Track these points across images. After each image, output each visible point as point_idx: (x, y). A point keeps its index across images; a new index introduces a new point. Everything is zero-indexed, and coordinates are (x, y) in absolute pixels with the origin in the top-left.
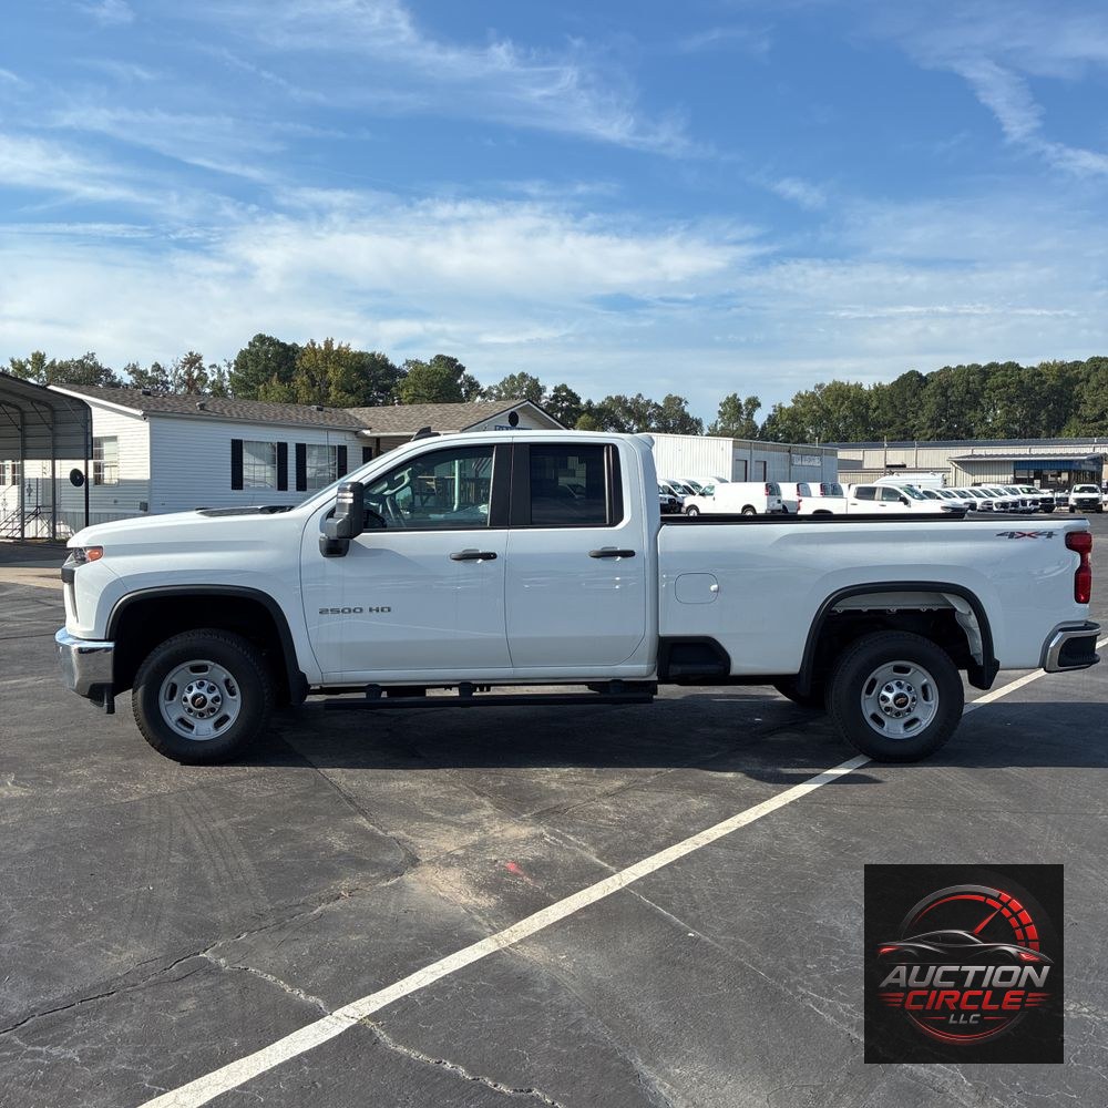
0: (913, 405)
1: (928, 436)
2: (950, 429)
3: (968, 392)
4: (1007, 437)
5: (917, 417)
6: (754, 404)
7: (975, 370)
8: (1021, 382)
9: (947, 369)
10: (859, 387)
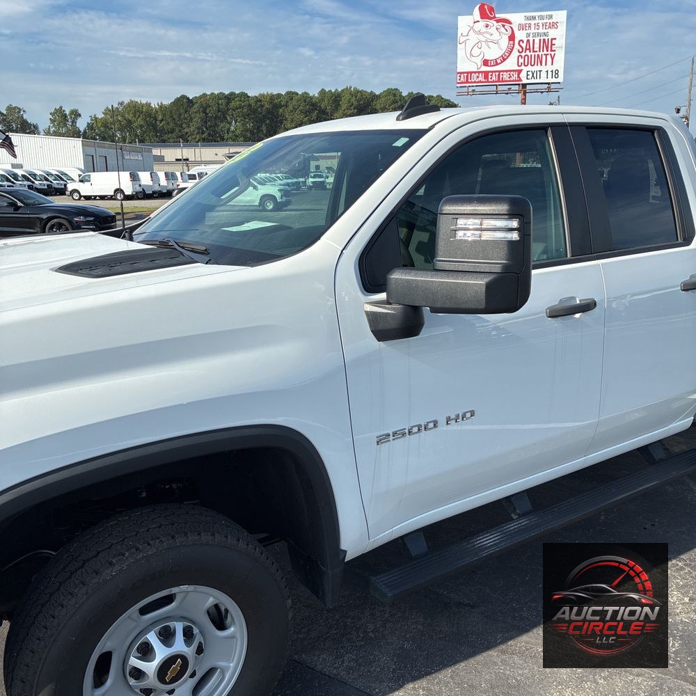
0: (186, 119)
1: (197, 140)
2: (212, 137)
3: (219, 111)
4: (244, 141)
5: (189, 127)
6: (76, 114)
7: (221, 96)
8: (250, 105)
9: (205, 95)
10: (148, 105)
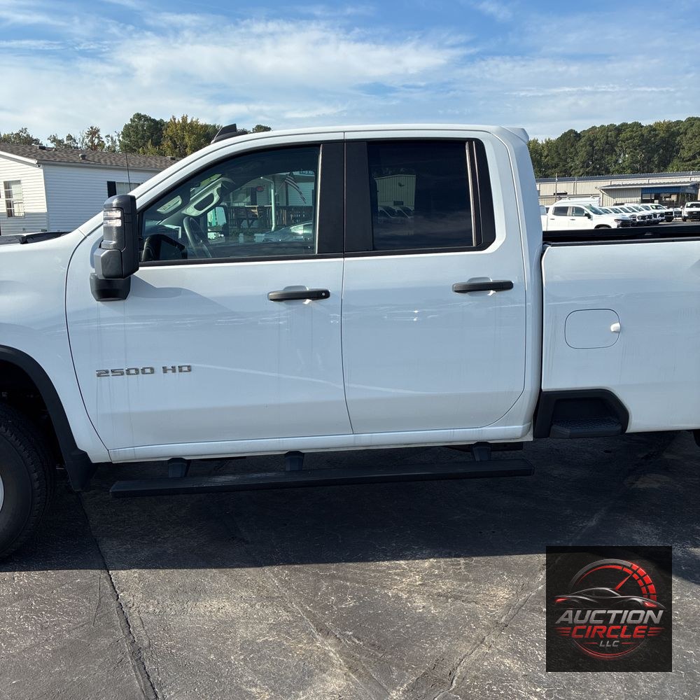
0: (571, 153)
1: (580, 174)
2: (596, 170)
3: (607, 143)
4: (632, 173)
5: (573, 161)
7: (612, 128)
8: (642, 135)
9: (594, 128)
10: (536, 141)
